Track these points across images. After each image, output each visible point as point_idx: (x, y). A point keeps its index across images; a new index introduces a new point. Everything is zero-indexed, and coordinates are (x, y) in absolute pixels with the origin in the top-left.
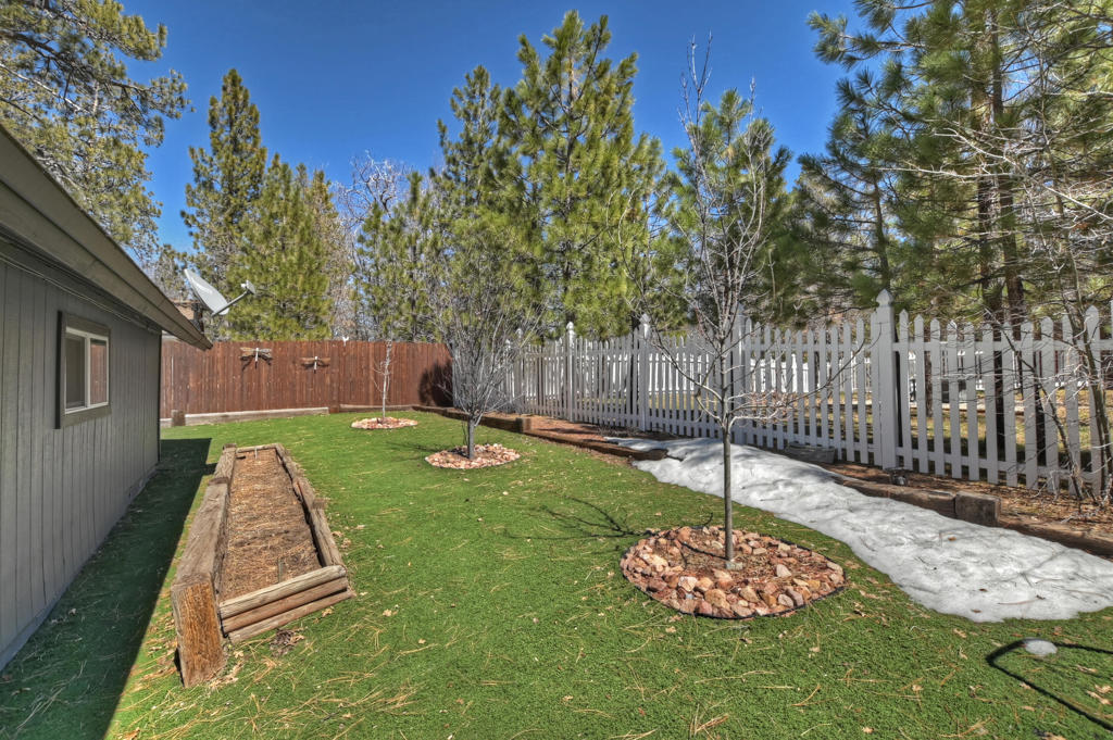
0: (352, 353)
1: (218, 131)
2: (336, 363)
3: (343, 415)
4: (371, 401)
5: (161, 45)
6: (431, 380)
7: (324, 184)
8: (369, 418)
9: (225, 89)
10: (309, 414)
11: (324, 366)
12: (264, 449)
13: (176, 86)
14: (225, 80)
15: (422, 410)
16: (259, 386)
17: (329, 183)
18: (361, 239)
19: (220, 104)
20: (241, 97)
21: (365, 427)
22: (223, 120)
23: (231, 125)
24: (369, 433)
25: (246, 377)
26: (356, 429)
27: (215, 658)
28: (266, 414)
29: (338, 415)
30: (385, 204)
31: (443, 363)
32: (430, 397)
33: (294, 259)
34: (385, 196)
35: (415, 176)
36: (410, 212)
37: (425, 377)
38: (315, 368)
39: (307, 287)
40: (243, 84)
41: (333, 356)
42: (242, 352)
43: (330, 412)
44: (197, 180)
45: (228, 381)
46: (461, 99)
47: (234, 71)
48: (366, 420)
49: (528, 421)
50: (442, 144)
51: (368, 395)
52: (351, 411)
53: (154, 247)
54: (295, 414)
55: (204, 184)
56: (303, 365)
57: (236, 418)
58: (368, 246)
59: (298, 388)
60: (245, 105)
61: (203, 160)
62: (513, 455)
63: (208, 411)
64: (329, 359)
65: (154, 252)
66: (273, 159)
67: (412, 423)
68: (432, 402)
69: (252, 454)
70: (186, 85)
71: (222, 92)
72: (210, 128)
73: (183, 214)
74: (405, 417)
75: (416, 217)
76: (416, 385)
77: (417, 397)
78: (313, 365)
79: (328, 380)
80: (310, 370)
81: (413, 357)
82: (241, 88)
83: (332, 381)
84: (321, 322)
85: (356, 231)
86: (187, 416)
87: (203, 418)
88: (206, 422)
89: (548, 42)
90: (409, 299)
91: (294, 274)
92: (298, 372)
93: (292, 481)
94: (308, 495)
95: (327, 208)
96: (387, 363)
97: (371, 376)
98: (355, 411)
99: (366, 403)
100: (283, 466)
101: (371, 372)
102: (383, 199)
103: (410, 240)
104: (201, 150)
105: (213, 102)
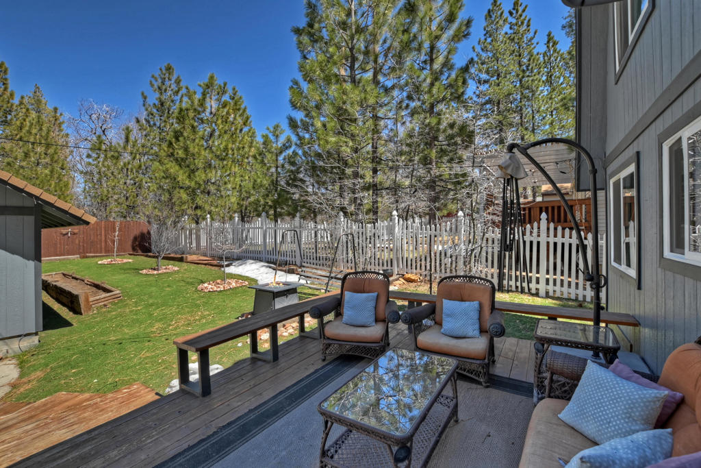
0: (92, 227)
2: (81, 233)
3: (90, 258)
4: (103, 252)
6: (139, 239)
7: (58, 115)
8: (106, 259)
10: (68, 259)
11: (75, 234)
12: (56, 274)
15: (134, 255)
17: (61, 114)
18: (88, 155)
21: (106, 263)
26: (101, 264)
27: (90, 309)
29: (86, 258)
30: (104, 131)
31: (145, 231)
32: (138, 249)
33: (47, 172)
34: (104, 127)
35: (127, 128)
36: (125, 148)
37: (135, 239)
38: (69, 235)
39: (57, 188)
41: (79, 229)
43: (80, 258)
46: (156, 81)
49: (186, 257)
50: (144, 105)
51: (101, 248)
52: (93, 257)
54: (59, 259)
56: (61, 234)
58: (94, 160)
59: (59, 246)
62: (176, 269)
64: (77, 231)
66: (19, 98)
67: (130, 261)
68: (139, 251)
74: (125, 258)
75: (129, 151)
76: (130, 243)
77: (131, 249)
78: (67, 234)
79: (77, 242)
80: (66, 236)
81: (128, 228)
83: (79, 242)
89: (200, 86)
90: (124, 196)
91: (49, 181)
92: (58, 238)
93: (83, 281)
94: (96, 282)
95: (60, 130)
96: (117, 233)
97: (103, 239)
98: (97, 257)
99: (101, 252)
100: (73, 278)
101: (103, 237)
102: (103, 129)
103: (125, 164)
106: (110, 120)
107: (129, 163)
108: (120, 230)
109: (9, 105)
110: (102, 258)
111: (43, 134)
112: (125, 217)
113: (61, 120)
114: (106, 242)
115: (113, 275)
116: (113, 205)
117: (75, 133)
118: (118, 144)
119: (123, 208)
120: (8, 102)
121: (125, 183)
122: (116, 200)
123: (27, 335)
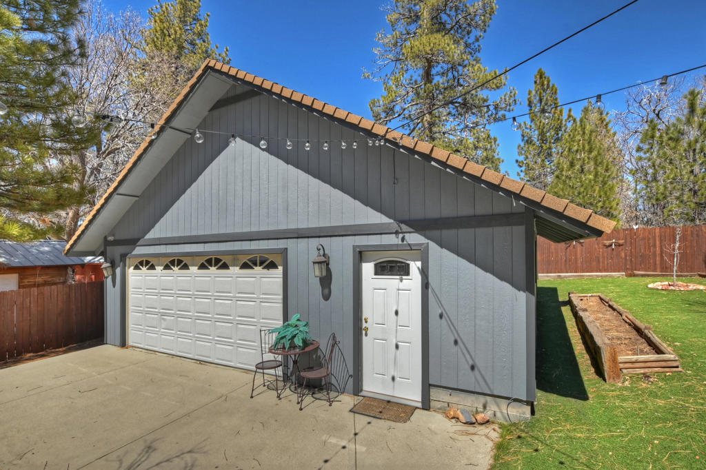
0: (641, 236)
1: (533, 109)
2: (628, 243)
3: (637, 278)
4: (658, 269)
5: (506, 79)
7: (604, 115)
8: (661, 282)
9: (536, 82)
10: (611, 276)
11: (620, 245)
12: (592, 296)
13: (512, 94)
14: (536, 77)
16: (576, 258)
17: (607, 114)
18: (639, 149)
19: (534, 92)
20: (546, 83)
21: (660, 288)
22: (536, 101)
23: (541, 102)
24: (664, 292)
25: (568, 254)
26: (652, 289)
27: (618, 376)
28: (583, 276)
29: (633, 278)
30: (658, 115)
33: (591, 177)
34: (658, 108)
35: (692, 93)
36: (689, 122)
38: (613, 247)
39: (602, 193)
40: (546, 75)
41: (626, 239)
43: (627, 276)
44: (523, 140)
47: (540, 69)
48: (659, 283)
51: (655, 265)
52: (643, 275)
54: (601, 276)
55: (527, 141)
56: (605, 245)
57: (565, 277)
58: (645, 154)
59: (601, 259)
60: (548, 87)
61: (526, 128)
64: (623, 241)
67: (701, 287)
69: (585, 298)
70: (517, 92)
71: (534, 85)
72: (529, 108)
73: (517, 161)
74: (692, 282)
75: (695, 125)
76: (700, 259)
77: (703, 266)
78: (611, 245)
79: (623, 255)
80: (609, 248)
81: (698, 235)
82: (545, 78)
83: (626, 256)
84: (612, 215)
85: (633, 143)
87: (547, 276)
88: (548, 279)
90: (690, 190)
91: (592, 187)
92: (601, 250)
93: (621, 315)
94: (638, 323)
95: (608, 131)
96: (677, 245)
97: (658, 251)
98: (648, 276)
99: (655, 270)
100: (610, 306)
101: (658, 249)
102: (656, 112)
103: (690, 145)
104: (525, 123)
105: (530, 93)
106: (665, 98)
107: (696, 141)
108: (683, 239)
109: (559, 122)
110: (655, 279)
111: (586, 138)
112: (693, 220)
113: (607, 120)
114: (662, 257)
115: (670, 311)
116: (674, 205)
117: (623, 129)
118: (678, 120)
119: (690, 209)
120: (559, 119)
121: (692, 172)
122: (677, 198)
123: (516, 400)
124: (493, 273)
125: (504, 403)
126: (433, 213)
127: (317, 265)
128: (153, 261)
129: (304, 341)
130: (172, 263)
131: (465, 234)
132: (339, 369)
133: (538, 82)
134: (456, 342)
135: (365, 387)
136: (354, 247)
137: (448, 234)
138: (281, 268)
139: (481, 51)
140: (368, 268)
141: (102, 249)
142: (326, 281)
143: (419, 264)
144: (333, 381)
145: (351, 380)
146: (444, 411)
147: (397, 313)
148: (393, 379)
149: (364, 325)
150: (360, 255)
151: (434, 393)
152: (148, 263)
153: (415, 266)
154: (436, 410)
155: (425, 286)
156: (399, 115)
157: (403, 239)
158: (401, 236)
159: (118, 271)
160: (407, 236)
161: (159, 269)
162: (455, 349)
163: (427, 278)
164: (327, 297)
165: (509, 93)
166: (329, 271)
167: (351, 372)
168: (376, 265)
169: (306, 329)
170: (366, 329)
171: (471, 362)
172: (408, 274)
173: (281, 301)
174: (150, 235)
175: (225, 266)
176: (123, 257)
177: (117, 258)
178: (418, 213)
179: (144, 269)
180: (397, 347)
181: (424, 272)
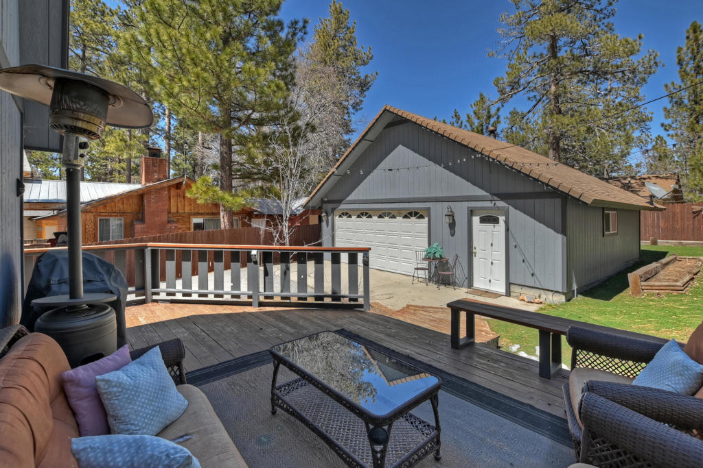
1: (684, 67)
9: (688, 38)
12: (693, 258)
13: (652, 57)
14: (688, 32)
19: (685, 49)
22: (687, 58)
23: (694, 59)
25: (696, 223)
27: (639, 293)
42: (693, 209)
44: (671, 102)
45: (684, 225)
47: (694, 23)
53: (649, 140)
55: (676, 102)
61: (674, 89)
63: (672, 240)
65: (649, 143)
69: (685, 259)
70: (658, 54)
71: (686, 41)
72: (678, 67)
86: (659, 241)
87: (667, 242)
104: (673, 83)
105: (680, 50)
123: (557, 292)
124: (544, 224)
125: (551, 293)
126: (511, 190)
127: (447, 217)
128: (350, 213)
129: (441, 256)
130: (362, 214)
131: (529, 202)
132: (459, 273)
133: (691, 37)
134: (524, 261)
135: (474, 285)
136: (468, 208)
137: (520, 202)
138: (426, 219)
139: (616, 14)
140: (476, 219)
141: (320, 205)
142: (452, 225)
143: (504, 218)
144: (457, 281)
145: (467, 280)
146: (517, 297)
147: (492, 245)
148: (490, 281)
149: (474, 251)
150: (471, 212)
151: (513, 288)
152: (347, 214)
153: (502, 219)
154: (514, 297)
155: (507, 230)
156: (524, 89)
157: (495, 204)
158: (493, 202)
159: (330, 218)
160: (497, 202)
161: (354, 217)
162: (523, 264)
163: (508, 226)
164: (453, 235)
165: (648, 56)
166: (454, 220)
167: (466, 276)
168: (480, 218)
169: (441, 250)
170: (475, 253)
171: (532, 272)
172: (498, 223)
173: (427, 237)
174: (349, 198)
175: (394, 217)
176: (333, 210)
177: (329, 210)
178: (503, 190)
179: (345, 217)
180: (492, 263)
181: (507, 223)
